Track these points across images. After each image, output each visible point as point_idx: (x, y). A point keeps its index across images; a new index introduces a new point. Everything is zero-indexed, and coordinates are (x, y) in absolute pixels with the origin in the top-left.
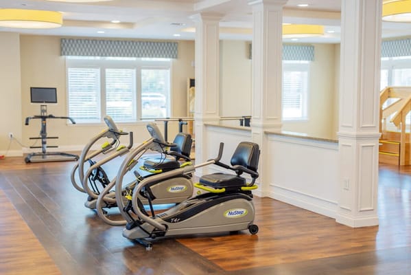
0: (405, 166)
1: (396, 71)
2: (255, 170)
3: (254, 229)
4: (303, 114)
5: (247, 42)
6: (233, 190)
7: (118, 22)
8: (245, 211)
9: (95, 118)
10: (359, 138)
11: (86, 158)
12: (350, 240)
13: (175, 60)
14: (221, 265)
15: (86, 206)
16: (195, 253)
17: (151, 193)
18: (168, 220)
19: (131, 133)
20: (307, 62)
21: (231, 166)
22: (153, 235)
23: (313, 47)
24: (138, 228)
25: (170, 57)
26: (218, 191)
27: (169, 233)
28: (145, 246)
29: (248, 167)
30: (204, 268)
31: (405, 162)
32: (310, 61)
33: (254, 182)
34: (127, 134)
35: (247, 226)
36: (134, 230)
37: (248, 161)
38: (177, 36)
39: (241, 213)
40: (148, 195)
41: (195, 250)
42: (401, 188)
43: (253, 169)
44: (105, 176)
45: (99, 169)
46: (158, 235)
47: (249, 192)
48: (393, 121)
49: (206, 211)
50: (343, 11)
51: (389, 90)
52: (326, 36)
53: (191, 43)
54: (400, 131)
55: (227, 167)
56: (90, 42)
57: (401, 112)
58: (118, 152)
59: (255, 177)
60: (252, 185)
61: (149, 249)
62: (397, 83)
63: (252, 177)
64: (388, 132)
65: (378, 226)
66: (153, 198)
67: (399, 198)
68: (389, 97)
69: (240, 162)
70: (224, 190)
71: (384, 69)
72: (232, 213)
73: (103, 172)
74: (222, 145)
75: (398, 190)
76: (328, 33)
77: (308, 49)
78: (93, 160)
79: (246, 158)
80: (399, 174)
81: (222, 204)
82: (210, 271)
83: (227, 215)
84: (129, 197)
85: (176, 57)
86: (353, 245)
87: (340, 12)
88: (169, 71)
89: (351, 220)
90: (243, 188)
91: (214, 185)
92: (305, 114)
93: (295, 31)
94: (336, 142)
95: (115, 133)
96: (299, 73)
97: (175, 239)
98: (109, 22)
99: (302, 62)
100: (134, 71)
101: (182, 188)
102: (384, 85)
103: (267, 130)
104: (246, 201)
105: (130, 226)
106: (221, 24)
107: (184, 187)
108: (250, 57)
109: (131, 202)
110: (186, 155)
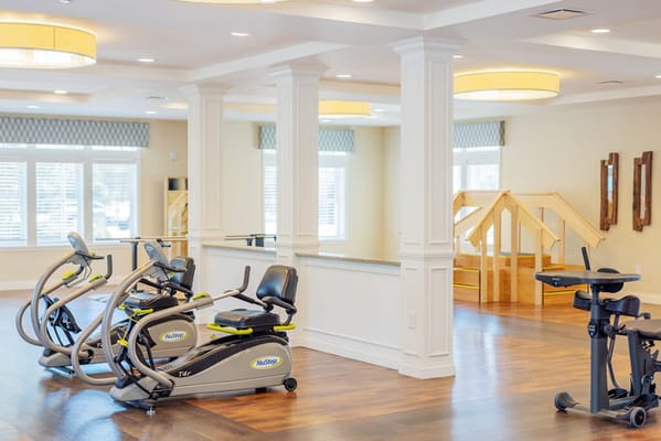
0: (488, 303)
1: (472, 168)
2: (291, 303)
3: (290, 384)
4: (338, 231)
5: (254, 123)
6: (263, 330)
7: (64, 92)
8: (278, 359)
9: (18, 239)
10: (428, 258)
11: (43, 292)
12: (419, 393)
13: (144, 149)
14: (254, 426)
15: (42, 365)
16: (216, 415)
17: (149, 338)
18: (175, 374)
19: (110, 257)
20: (343, 154)
21: (257, 300)
22: (155, 395)
23: (353, 132)
24: (135, 385)
25: (137, 145)
26: (242, 332)
27: (176, 392)
28: (145, 409)
29: (282, 299)
30: (234, 431)
31: (488, 297)
32: (349, 153)
33: (290, 319)
34: (102, 258)
35: (281, 381)
36: (128, 389)
37: (281, 292)
38: (151, 113)
39: (274, 361)
40: (146, 339)
41: (216, 412)
42: (482, 332)
43: (288, 301)
44: (71, 318)
45: (62, 309)
46: (161, 395)
47: (283, 334)
48: (470, 239)
49: (226, 360)
50: (402, 83)
51: (462, 195)
52: (374, 117)
54: (480, 254)
55: (252, 301)
56: (13, 121)
57: (481, 226)
58: (91, 285)
59: (291, 312)
60: (287, 324)
61: (151, 413)
62: (473, 186)
63: (288, 312)
64: (463, 255)
65: (454, 376)
66: (153, 344)
67: (481, 343)
68: (463, 205)
69: (271, 293)
70: (250, 330)
71: (457, 164)
72: (261, 362)
73: (69, 313)
74: (248, 269)
75: (479, 333)
76: (375, 113)
77: (345, 135)
79: (279, 288)
80: (480, 313)
81: (248, 350)
82: (242, 433)
83: (255, 365)
84: (122, 342)
85: (147, 146)
86: (424, 398)
87: (399, 85)
88: (134, 167)
89: (420, 369)
90: (276, 328)
91: (237, 325)
92: (342, 231)
93: (333, 110)
94: (398, 265)
95: (84, 256)
96: (332, 169)
97: (187, 402)
98: (51, 93)
99: (337, 153)
100: (81, 166)
101: (181, 335)
102: (457, 188)
103: (299, 252)
104: (279, 345)
105: (121, 384)
106: (226, 99)
107: (185, 334)
108: (260, 145)
109: (125, 349)
110: (186, 286)
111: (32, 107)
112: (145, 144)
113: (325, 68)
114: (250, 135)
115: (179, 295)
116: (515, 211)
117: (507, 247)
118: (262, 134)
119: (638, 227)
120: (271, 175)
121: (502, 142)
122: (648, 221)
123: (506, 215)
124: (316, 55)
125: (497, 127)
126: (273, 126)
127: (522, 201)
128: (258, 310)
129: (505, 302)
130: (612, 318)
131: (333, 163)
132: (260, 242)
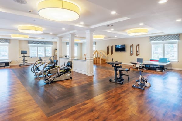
3: (71, 78)
6: (67, 71)
7: (41, 38)
8: (70, 75)
9: (36, 56)
10: (90, 60)
14: (66, 87)
15: (35, 76)
16: (60, 85)
18: (54, 78)
22: (51, 81)
34: (44, 60)
36: (46, 81)
37: (70, 65)
40: (49, 73)
41: (60, 84)
43: (71, 66)
44: (39, 69)
45: (38, 68)
47: (70, 71)
53: (56, 42)
58: (42, 64)
59: (71, 68)
61: (50, 85)
65: (93, 75)
69: (68, 65)
70: (65, 71)
72: (67, 75)
74: (65, 62)
77: (77, 44)
78: (36, 66)
79: (70, 64)
82: (64, 89)
88: (51, 47)
89: (89, 75)
91: (63, 70)
94: (86, 61)
95: (41, 60)
97: (55, 82)
98: (39, 38)
103: (72, 58)
104: (70, 73)
106: (62, 39)
107: (56, 70)
108: (67, 45)
109: (46, 75)
110: (56, 64)
111: (37, 40)
112: (52, 44)
113: (75, 35)
114: (65, 44)
115: (56, 65)
116: (97, 53)
117: (96, 57)
118: (67, 43)
119: (112, 54)
120: (68, 48)
121: (95, 44)
122: (113, 53)
123: (96, 53)
124: (74, 33)
125: (95, 43)
126: (68, 43)
127: (98, 51)
128: (67, 67)
129: (96, 63)
130: (118, 68)
131: (76, 47)
132: (67, 57)
